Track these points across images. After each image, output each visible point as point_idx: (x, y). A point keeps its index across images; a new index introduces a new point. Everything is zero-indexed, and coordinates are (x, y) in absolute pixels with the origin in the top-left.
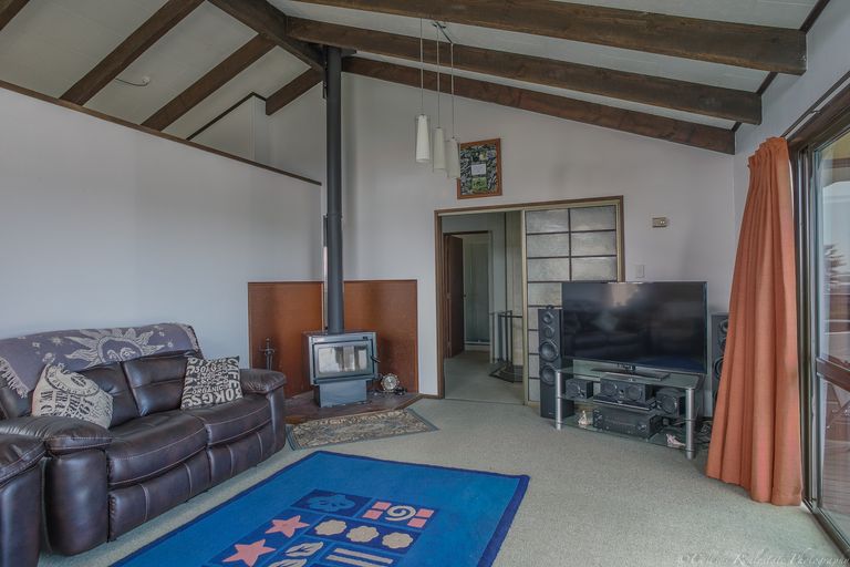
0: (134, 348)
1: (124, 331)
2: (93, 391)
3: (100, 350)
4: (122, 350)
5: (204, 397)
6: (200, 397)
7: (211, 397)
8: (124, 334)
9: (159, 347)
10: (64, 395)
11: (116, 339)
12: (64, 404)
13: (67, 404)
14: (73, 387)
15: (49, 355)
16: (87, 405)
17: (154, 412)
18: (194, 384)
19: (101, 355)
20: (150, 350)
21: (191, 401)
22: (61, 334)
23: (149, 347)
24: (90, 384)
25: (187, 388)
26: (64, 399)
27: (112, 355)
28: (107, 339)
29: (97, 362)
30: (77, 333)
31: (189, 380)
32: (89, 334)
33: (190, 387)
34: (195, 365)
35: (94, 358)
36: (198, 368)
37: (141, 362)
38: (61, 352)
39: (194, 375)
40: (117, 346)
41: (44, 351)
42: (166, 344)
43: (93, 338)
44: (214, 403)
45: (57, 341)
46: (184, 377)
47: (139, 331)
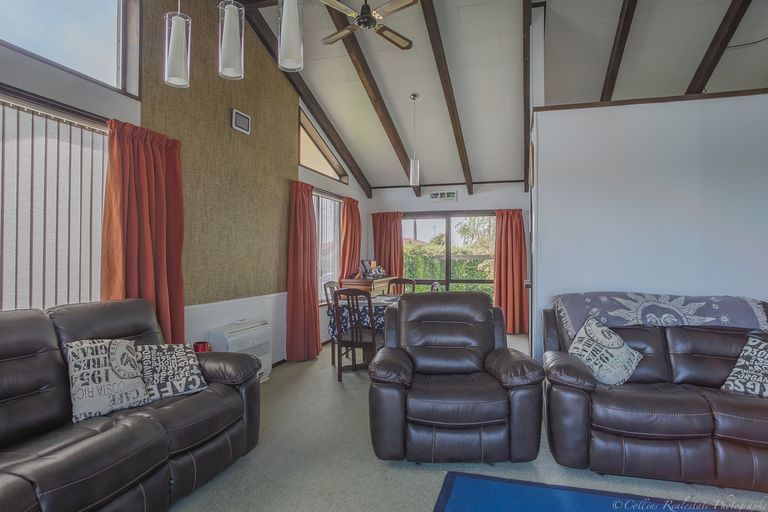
0: (677, 316)
1: (672, 298)
2: (616, 345)
3: (640, 313)
4: (664, 316)
5: (749, 385)
6: (744, 384)
7: (758, 386)
8: (670, 300)
9: (709, 319)
10: (591, 342)
11: (662, 305)
12: (587, 349)
13: (590, 350)
14: (601, 338)
15: (595, 310)
16: (607, 355)
17: (688, 383)
18: (745, 367)
19: (639, 317)
20: (696, 321)
21: (734, 385)
22: (609, 295)
23: (696, 318)
24: (615, 339)
25: (736, 370)
26: (589, 346)
27: (651, 318)
28: (650, 304)
29: (635, 322)
30: (624, 296)
31: (741, 362)
32: (633, 298)
33: (739, 370)
34: (753, 347)
35: (633, 318)
36: (755, 351)
37: (683, 331)
38: (605, 308)
39: (748, 358)
40: (659, 311)
41: (592, 305)
42: (718, 318)
43: (635, 301)
44: (760, 396)
45: (604, 299)
46: (738, 357)
47: (688, 301)
